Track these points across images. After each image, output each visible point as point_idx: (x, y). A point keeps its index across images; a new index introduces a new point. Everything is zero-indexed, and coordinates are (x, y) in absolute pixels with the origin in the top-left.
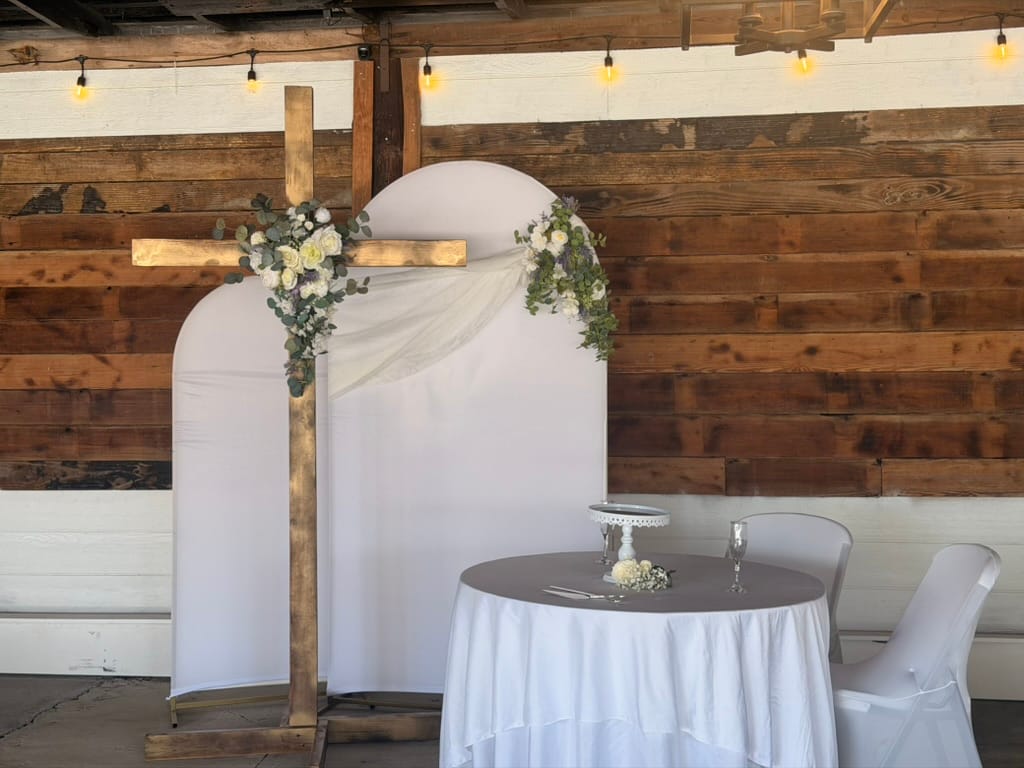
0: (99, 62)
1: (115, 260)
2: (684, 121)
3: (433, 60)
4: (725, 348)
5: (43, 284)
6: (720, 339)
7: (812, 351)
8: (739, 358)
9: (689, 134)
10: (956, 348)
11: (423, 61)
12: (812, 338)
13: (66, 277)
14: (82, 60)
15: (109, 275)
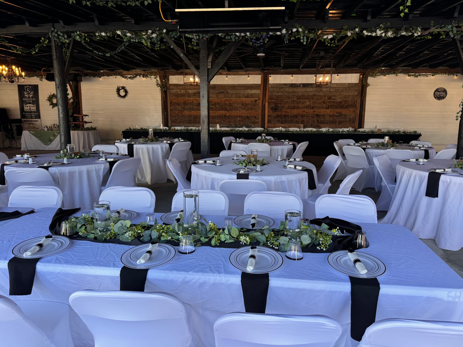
0: (229, 75)
1: (230, 99)
2: (301, 84)
3: (271, 75)
4: (304, 111)
5: (221, 102)
6: (304, 110)
7: (314, 112)
8: (306, 112)
9: (302, 85)
10: (331, 111)
11: (270, 75)
12: (314, 110)
13: (224, 102)
14: (227, 74)
15: (229, 101)
